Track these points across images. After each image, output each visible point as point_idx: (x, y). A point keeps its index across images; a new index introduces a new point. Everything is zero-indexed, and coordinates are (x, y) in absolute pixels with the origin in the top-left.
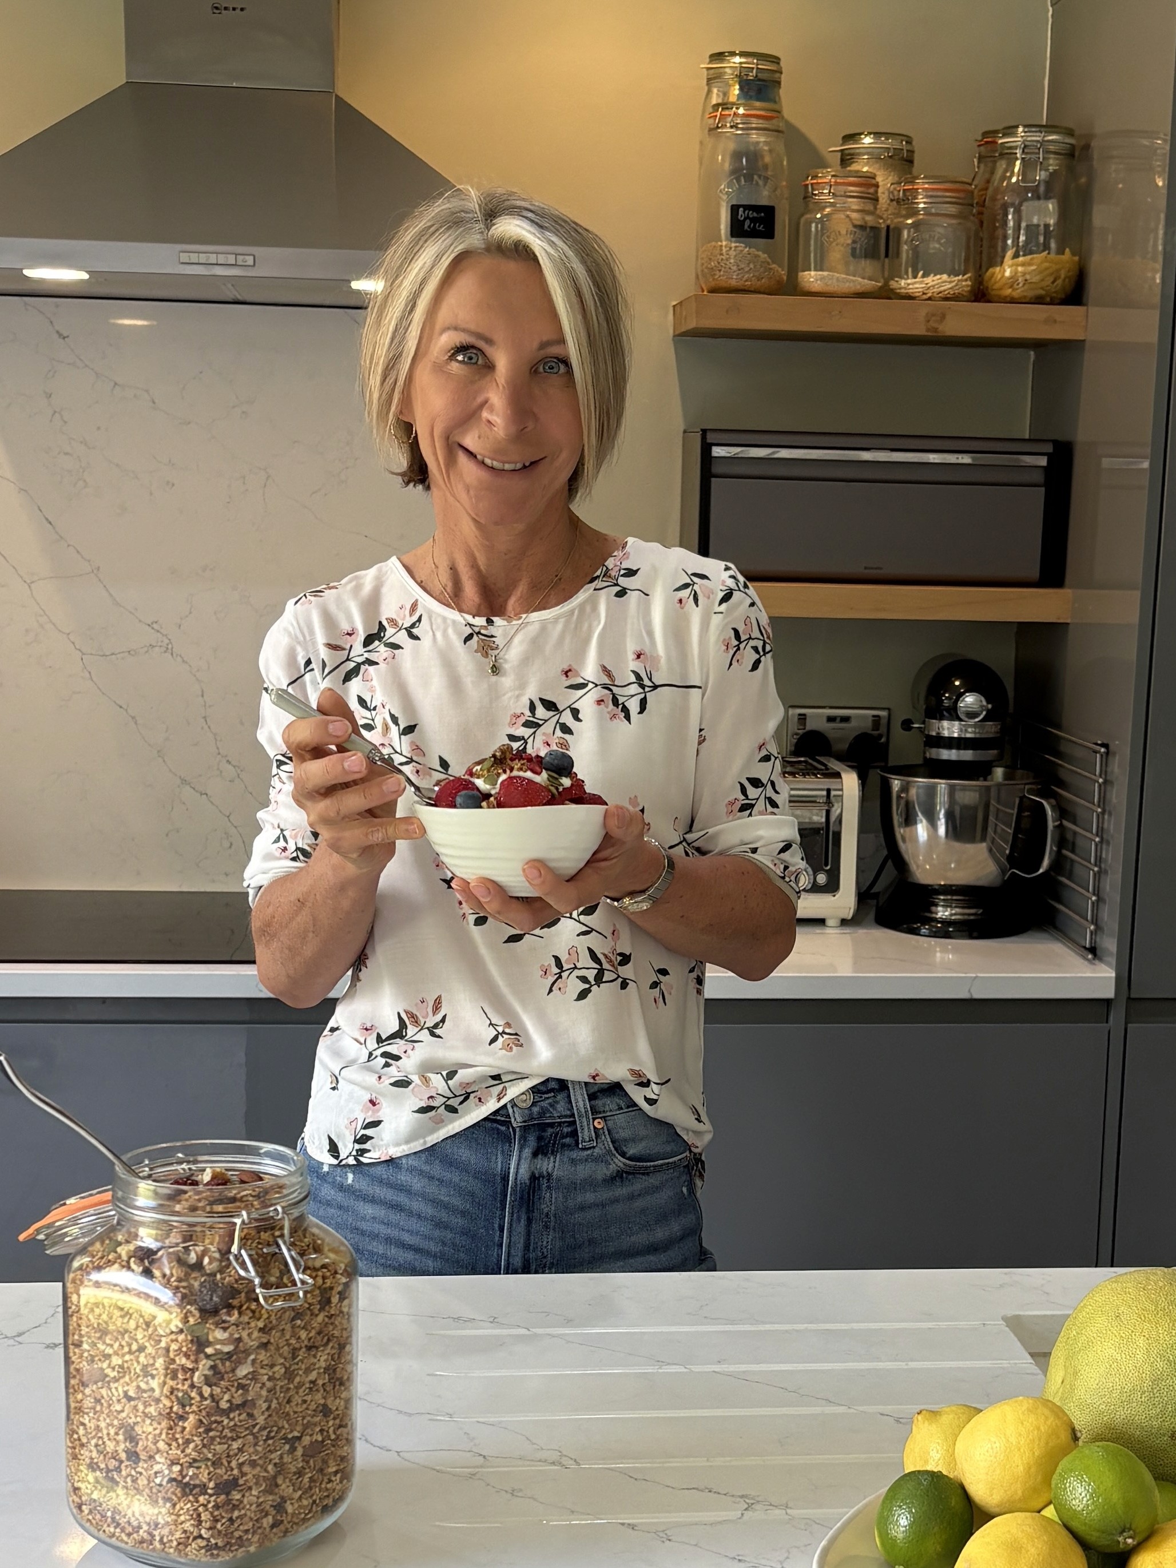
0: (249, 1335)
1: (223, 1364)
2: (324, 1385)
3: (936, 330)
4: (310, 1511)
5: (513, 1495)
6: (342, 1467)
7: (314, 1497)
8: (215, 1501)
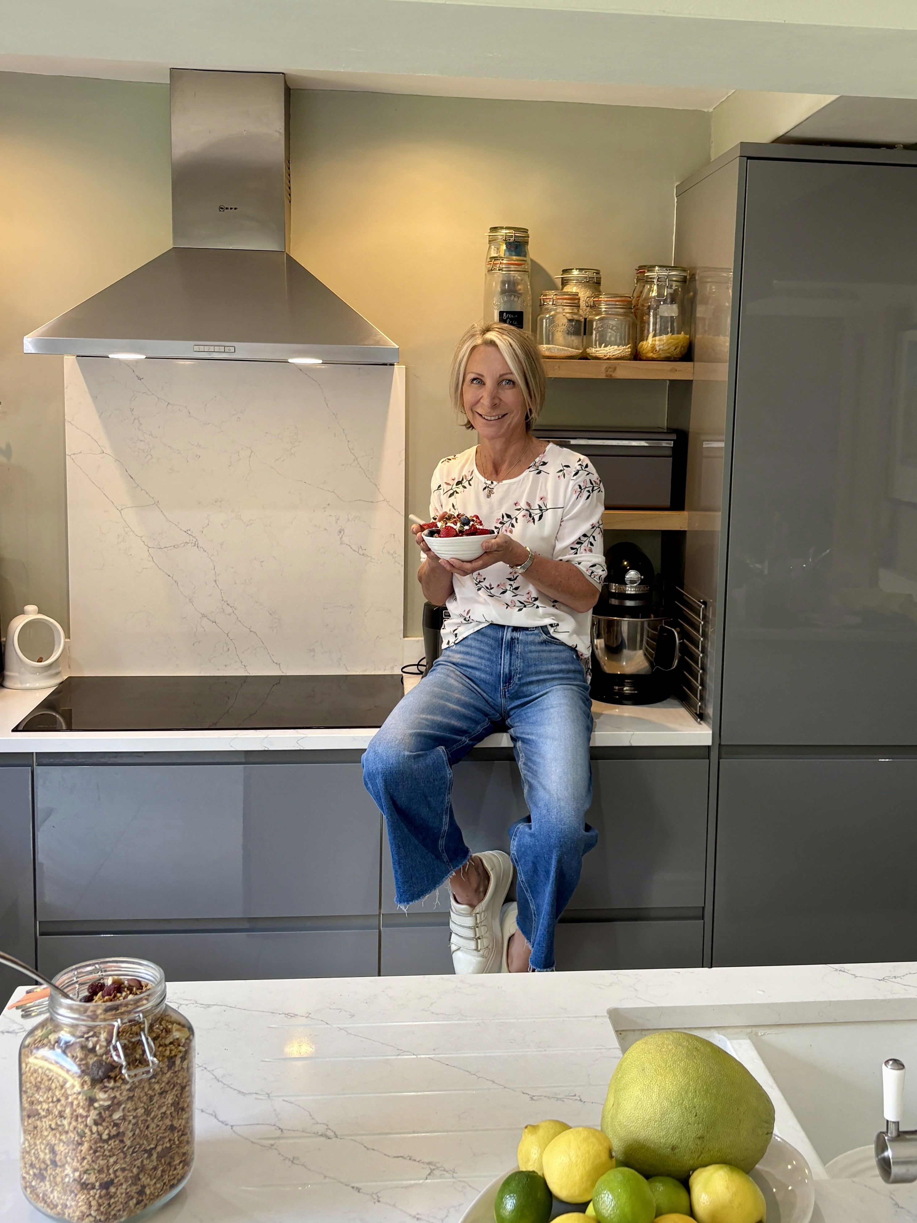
0: (121, 1094)
1: (105, 1113)
2: (171, 1113)
3: (611, 376)
4: (161, 1191)
5: (293, 1162)
6: (183, 1159)
7: (165, 1181)
8: (100, 1193)
